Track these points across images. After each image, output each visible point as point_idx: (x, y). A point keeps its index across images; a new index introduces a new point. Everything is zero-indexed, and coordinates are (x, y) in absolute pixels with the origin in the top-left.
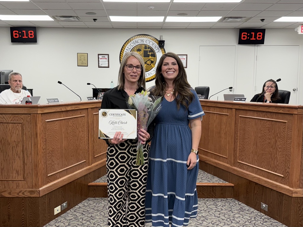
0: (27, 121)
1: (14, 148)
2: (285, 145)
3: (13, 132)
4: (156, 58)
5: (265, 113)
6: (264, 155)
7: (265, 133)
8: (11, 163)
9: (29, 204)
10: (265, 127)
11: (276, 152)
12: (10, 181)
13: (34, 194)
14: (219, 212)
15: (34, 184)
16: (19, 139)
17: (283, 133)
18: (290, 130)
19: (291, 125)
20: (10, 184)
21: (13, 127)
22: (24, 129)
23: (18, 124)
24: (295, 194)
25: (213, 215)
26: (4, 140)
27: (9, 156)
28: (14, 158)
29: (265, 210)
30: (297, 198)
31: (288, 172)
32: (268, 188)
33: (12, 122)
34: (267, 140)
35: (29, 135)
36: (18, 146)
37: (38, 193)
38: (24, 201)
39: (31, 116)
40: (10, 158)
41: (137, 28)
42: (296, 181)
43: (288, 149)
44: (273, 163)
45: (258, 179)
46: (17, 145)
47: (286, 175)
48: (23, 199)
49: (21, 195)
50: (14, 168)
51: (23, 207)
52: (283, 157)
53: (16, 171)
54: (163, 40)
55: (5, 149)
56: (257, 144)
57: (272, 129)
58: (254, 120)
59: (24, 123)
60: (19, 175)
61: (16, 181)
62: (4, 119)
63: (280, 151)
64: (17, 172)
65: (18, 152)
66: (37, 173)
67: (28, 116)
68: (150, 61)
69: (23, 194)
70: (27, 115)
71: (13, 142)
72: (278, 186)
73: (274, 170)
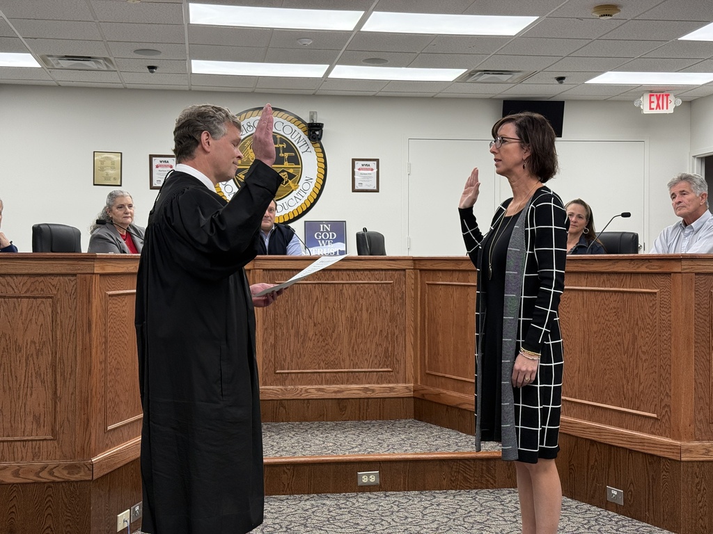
0: (66, 292)
1: (30, 359)
2: (656, 345)
3: (31, 320)
4: (300, 166)
5: (605, 276)
6: (608, 372)
7: (609, 321)
8: (21, 396)
9: (65, 500)
10: (607, 309)
11: (637, 362)
12: (19, 441)
13: (79, 472)
14: (512, 512)
15: (78, 449)
16: (44, 336)
17: (651, 317)
18: (666, 310)
19: (667, 297)
20: (15, 449)
21: (31, 307)
22: (59, 312)
23: (44, 300)
24: (688, 455)
25: (501, 519)
26: (7, 339)
27: (16, 380)
28: (30, 385)
29: (616, 502)
30: (690, 465)
31: (666, 405)
32: (623, 448)
33: (28, 295)
34: (614, 338)
35: (70, 326)
36: (42, 354)
37: (89, 469)
38: (51, 493)
39: (78, 281)
40: (21, 382)
41: (253, 92)
42: (687, 424)
43: (664, 352)
44: (629, 387)
45: (598, 431)
46: (39, 352)
47: (664, 413)
48: (49, 487)
49: (45, 477)
50: (28, 410)
51: (50, 506)
52: (653, 373)
53: (34, 416)
54: (318, 122)
55: (8, 362)
56: (589, 350)
57: (625, 312)
58: (581, 294)
59: (59, 297)
60: (40, 427)
61: (32, 440)
62: (10, 288)
63: (646, 360)
64: (37, 419)
65: (39, 368)
66: (88, 420)
67: (70, 280)
68: (286, 173)
69: (51, 473)
70: (66, 278)
71: (29, 344)
72: (646, 441)
73: (634, 404)
